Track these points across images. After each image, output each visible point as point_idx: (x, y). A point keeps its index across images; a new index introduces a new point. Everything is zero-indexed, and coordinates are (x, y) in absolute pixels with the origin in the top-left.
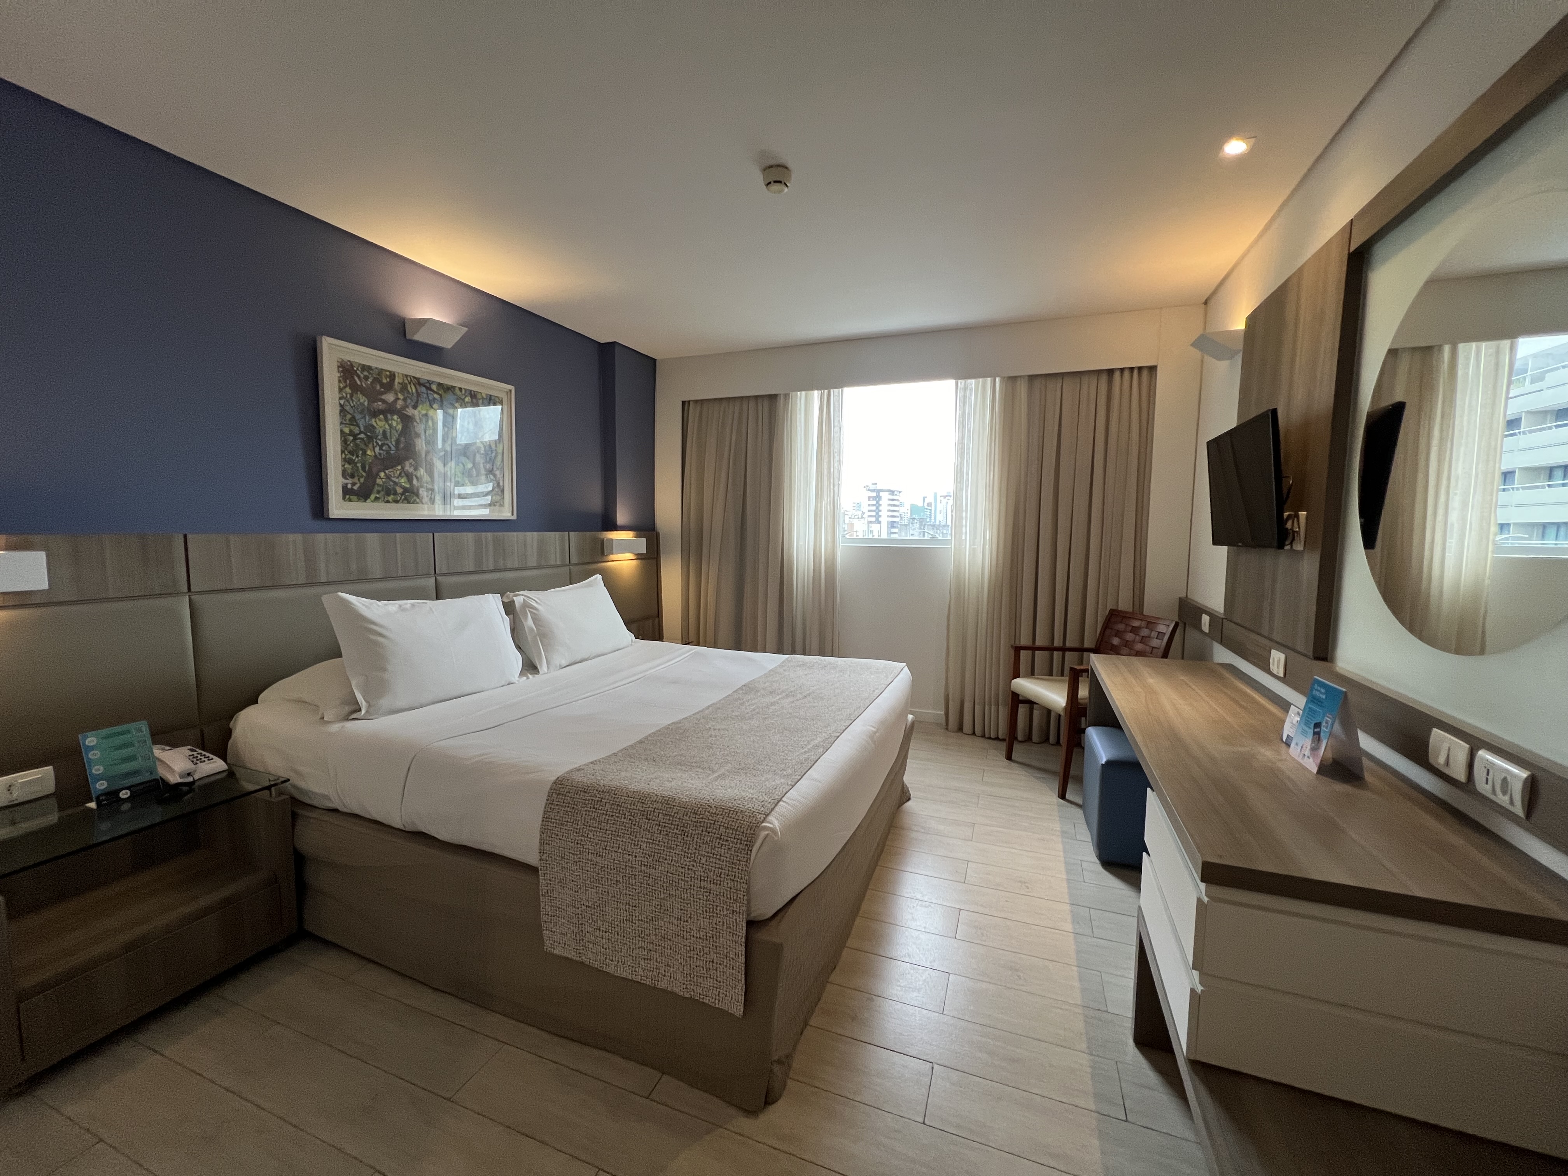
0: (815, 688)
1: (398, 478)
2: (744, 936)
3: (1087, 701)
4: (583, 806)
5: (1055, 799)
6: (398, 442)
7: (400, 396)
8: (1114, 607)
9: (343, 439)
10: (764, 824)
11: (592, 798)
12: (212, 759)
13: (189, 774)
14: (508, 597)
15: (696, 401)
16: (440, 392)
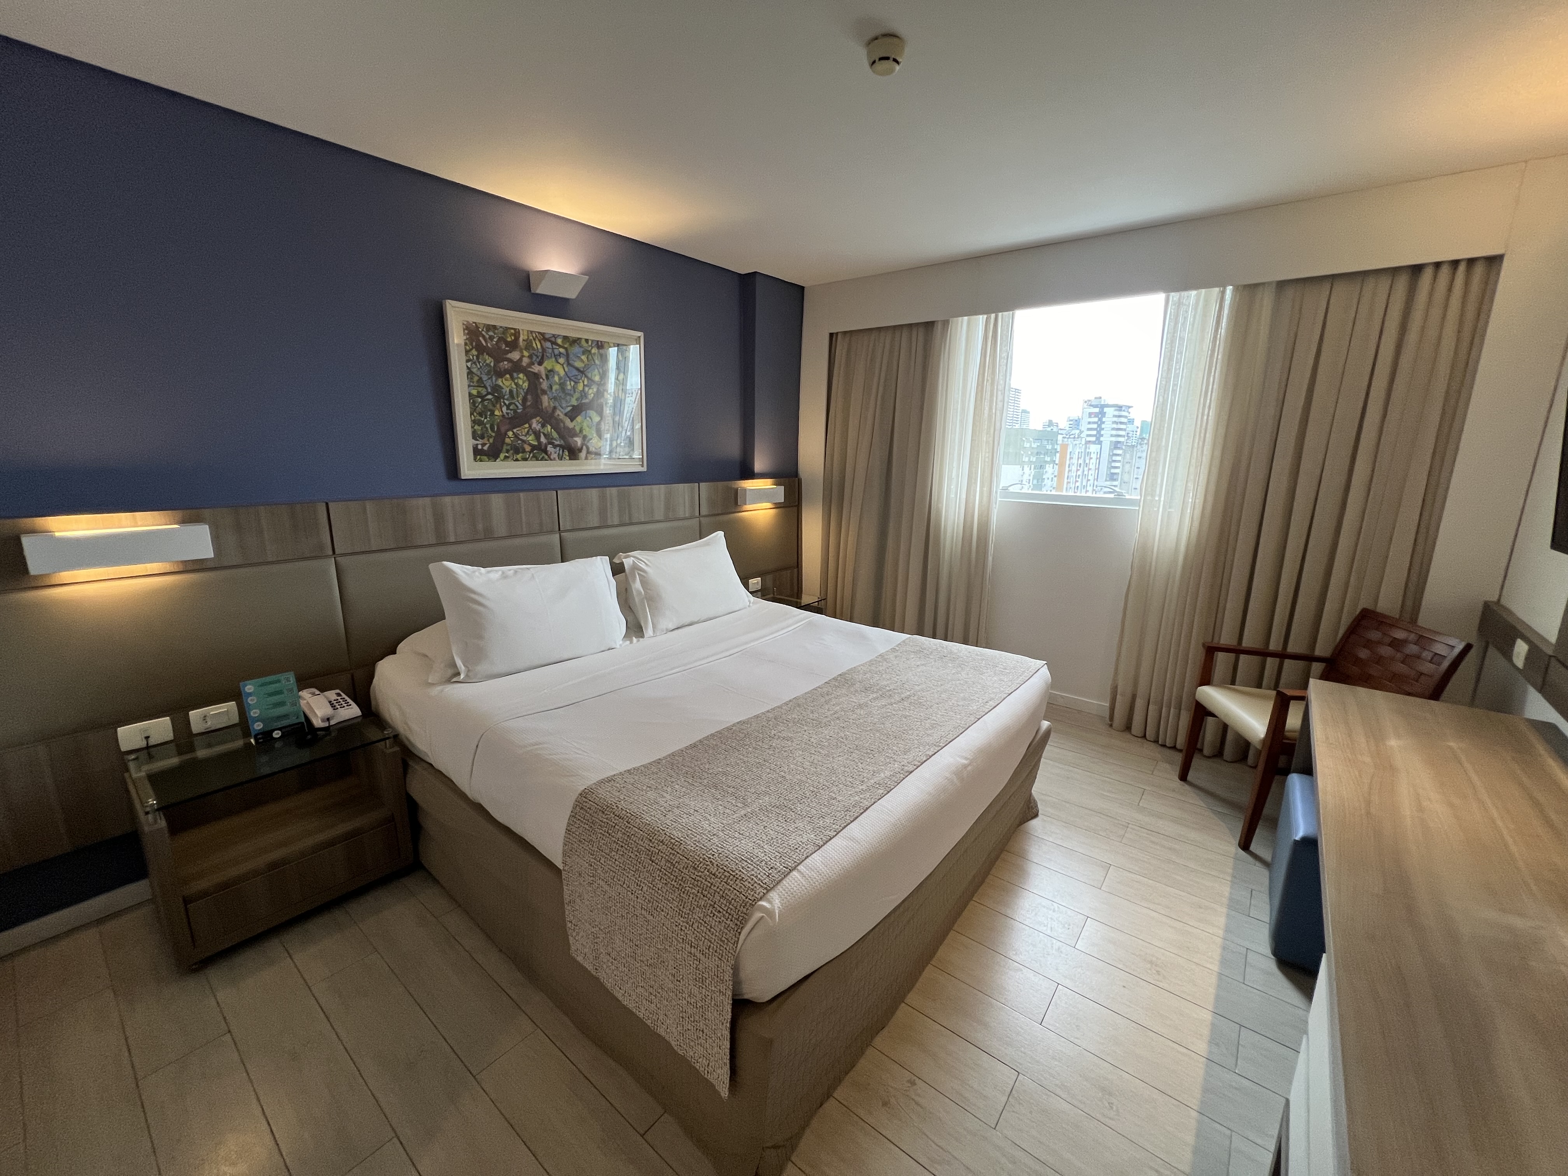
0: (917, 688)
1: (526, 436)
3: (1296, 735)
4: (599, 827)
5: (1232, 848)
6: (525, 400)
7: (526, 354)
8: (1370, 606)
9: (471, 401)
10: (761, 903)
11: (608, 821)
12: (350, 705)
13: (328, 719)
14: (620, 558)
15: (845, 333)
16: (566, 346)
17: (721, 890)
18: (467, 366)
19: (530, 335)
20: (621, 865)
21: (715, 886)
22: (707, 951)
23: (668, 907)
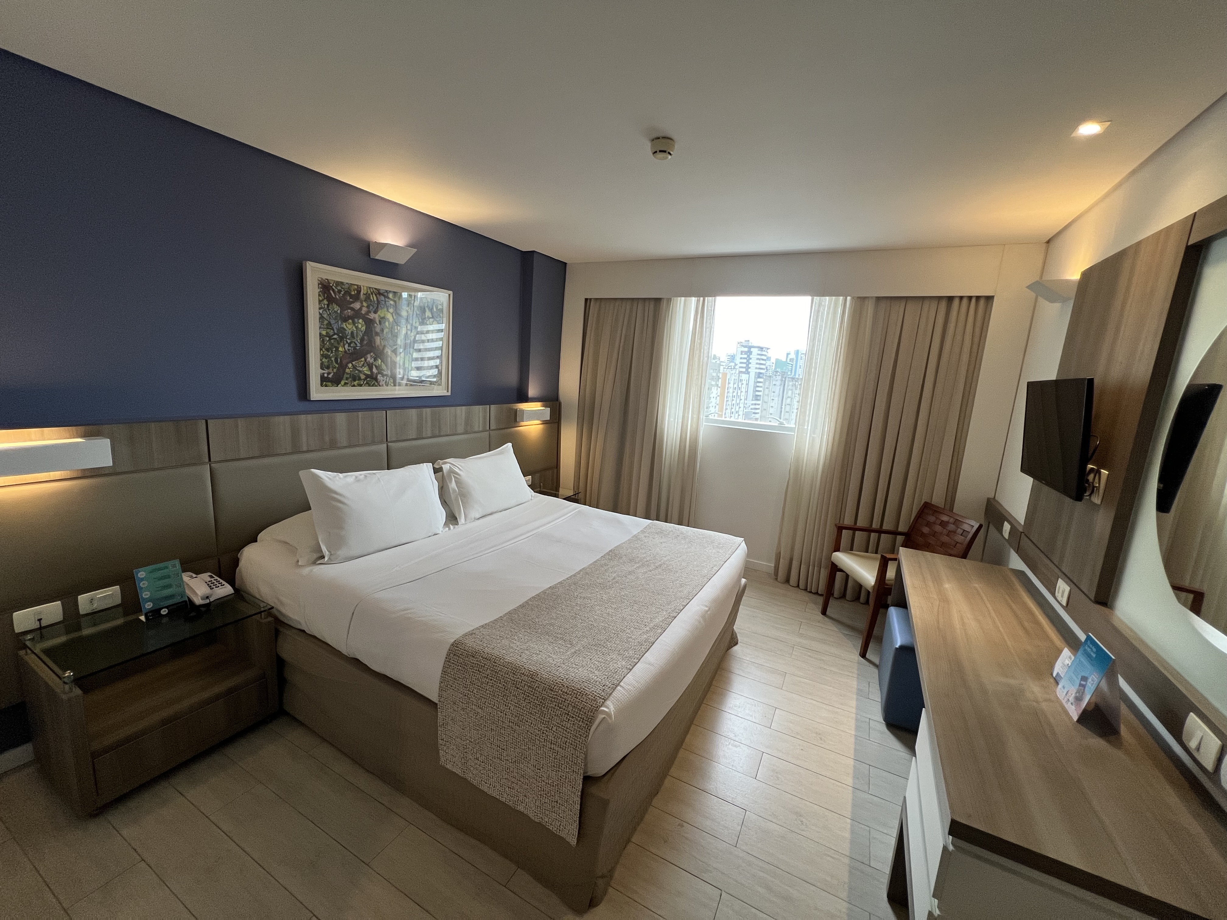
0: (665, 559)
1: (362, 367)
2: (580, 790)
3: (893, 582)
4: (471, 667)
5: (855, 656)
6: (362, 340)
7: (365, 304)
8: (929, 501)
9: (321, 339)
10: (602, 708)
11: (478, 663)
12: (224, 585)
13: (207, 597)
14: (439, 464)
15: (596, 299)
16: (395, 299)
17: (572, 702)
18: (319, 313)
19: (369, 290)
20: (491, 693)
21: (568, 700)
22: (564, 745)
23: (531, 719)
